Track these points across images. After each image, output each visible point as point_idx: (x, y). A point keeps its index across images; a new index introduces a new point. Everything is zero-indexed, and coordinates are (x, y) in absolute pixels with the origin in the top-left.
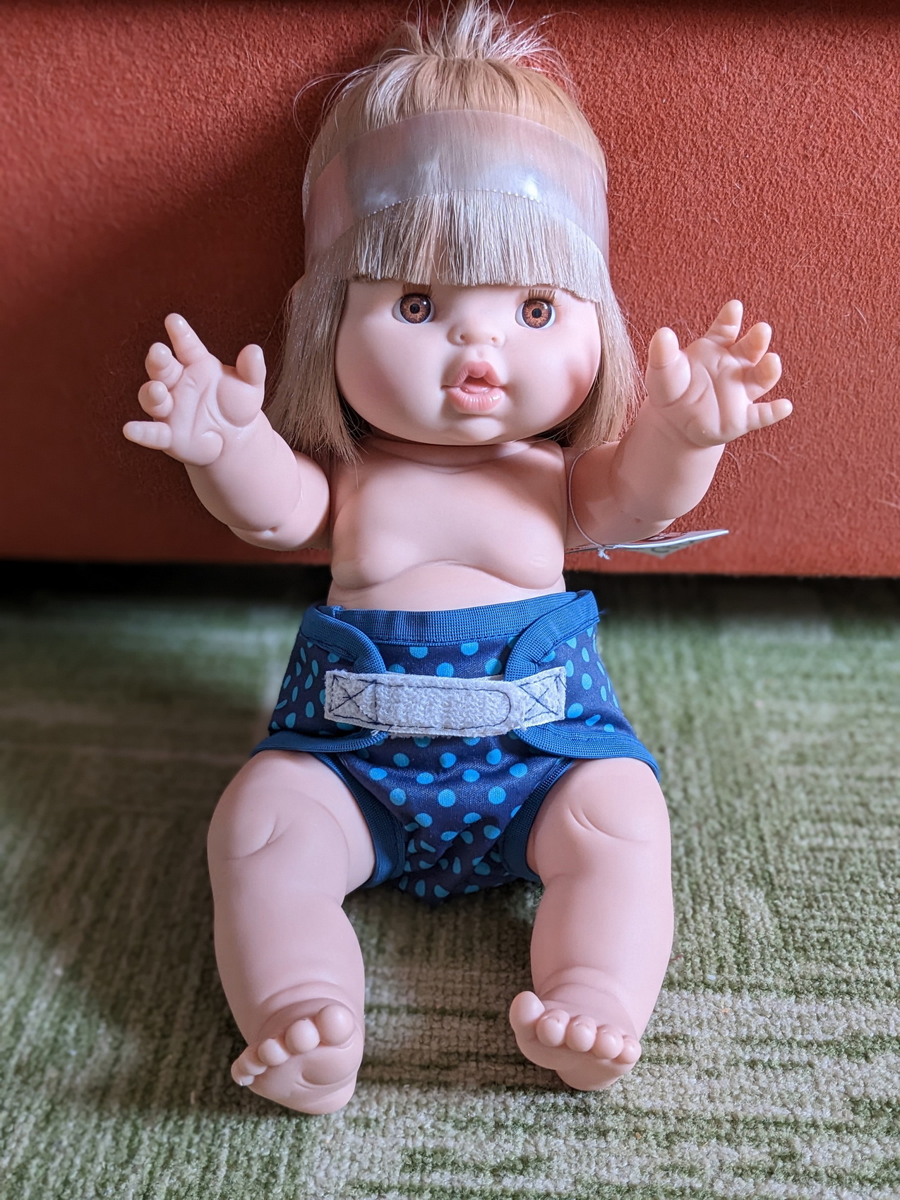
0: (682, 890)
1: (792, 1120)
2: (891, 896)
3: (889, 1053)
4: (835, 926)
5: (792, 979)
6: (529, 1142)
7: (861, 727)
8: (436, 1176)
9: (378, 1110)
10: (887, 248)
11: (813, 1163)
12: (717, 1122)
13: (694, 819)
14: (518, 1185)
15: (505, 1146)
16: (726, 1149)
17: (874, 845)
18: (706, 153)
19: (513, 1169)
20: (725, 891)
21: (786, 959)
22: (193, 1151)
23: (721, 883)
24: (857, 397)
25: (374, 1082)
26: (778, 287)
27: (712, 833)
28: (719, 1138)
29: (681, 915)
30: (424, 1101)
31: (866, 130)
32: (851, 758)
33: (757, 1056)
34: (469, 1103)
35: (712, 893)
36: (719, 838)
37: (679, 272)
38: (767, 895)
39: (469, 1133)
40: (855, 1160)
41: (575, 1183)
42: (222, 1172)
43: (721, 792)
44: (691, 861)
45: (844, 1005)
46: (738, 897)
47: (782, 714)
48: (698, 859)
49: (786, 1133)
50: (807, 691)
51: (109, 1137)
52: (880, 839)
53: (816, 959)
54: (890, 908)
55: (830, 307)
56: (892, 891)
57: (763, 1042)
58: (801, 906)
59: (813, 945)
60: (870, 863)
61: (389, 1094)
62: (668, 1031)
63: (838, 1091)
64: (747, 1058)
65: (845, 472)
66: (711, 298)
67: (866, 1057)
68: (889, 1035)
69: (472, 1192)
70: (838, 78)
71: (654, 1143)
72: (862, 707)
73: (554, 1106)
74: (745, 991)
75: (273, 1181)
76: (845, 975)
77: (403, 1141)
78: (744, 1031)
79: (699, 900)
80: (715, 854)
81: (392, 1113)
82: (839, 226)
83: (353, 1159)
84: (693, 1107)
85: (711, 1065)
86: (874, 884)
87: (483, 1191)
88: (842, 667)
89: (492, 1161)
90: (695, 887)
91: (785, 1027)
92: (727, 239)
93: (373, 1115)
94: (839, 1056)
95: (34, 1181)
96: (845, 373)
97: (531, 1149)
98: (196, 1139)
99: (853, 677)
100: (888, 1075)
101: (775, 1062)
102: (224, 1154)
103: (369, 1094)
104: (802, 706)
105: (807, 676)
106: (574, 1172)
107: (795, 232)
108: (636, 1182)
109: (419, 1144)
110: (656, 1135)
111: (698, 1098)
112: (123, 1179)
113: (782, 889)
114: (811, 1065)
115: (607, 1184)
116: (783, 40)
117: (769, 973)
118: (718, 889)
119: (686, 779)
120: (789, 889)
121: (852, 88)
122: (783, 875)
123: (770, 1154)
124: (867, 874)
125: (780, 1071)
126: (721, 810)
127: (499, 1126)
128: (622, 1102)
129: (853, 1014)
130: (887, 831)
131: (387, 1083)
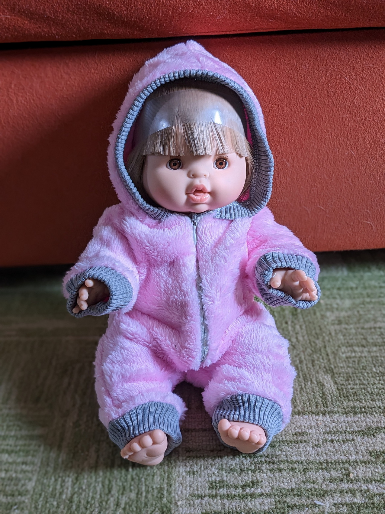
0: (300, 377)
1: (348, 461)
2: (378, 374)
3: (382, 433)
4: (358, 387)
5: (344, 408)
6: (253, 476)
7: (361, 308)
8: (221, 490)
9: (197, 468)
10: (361, 127)
11: (357, 476)
12: (321, 463)
13: (301, 349)
14: (252, 491)
15: (245, 478)
16: (326, 474)
17: (370, 354)
18: (290, 97)
19: (249, 486)
20: (316, 376)
21: (341, 401)
22: (132, 488)
23: (314, 373)
24: (352, 183)
25: (194, 458)
26: (320, 144)
27: (309, 354)
28: (322, 469)
29: (300, 387)
30: (213, 463)
31: (350, 84)
32: (359, 320)
33: (334, 438)
34: (230, 463)
35: (311, 377)
36: (312, 356)
37: (282, 142)
38: (332, 377)
39: (231, 474)
40: (372, 473)
41: (272, 489)
42: (144, 494)
43: (310, 337)
44: (302, 366)
45: (364, 416)
46: (321, 378)
47: (331, 305)
48: (304, 365)
49: (346, 465)
50: (340, 295)
51: (100, 485)
52: (372, 352)
53: (352, 400)
54: (378, 378)
55: (340, 150)
56: (378, 372)
57: (335, 433)
58: (345, 380)
59: (350, 395)
60: (369, 361)
61: (200, 461)
62: (300, 431)
63: (364, 449)
64: (330, 439)
65: (349, 212)
66: (295, 150)
67: (374, 436)
68: (381, 427)
69: (235, 495)
70: (339, 66)
71: (299, 473)
72: (361, 300)
73: (261, 461)
74: (326, 414)
75: (162, 496)
76: (364, 405)
77: (208, 479)
78: (328, 429)
79: (306, 380)
80: (311, 362)
81: (202, 468)
82: (342, 121)
83: (190, 486)
84: (312, 459)
85: (317, 443)
86: (371, 369)
87: (239, 495)
88: (352, 284)
89: (241, 483)
90: (304, 376)
91: (343, 426)
92: (300, 128)
93: (195, 469)
94: (364, 436)
95: (76, 502)
96: (347, 175)
97: (255, 478)
98: (133, 483)
99: (357, 288)
100: (382, 441)
101: (341, 440)
102: (144, 488)
103: (193, 462)
104: (338, 301)
105: (339, 289)
106: (271, 485)
107: (326, 124)
108: (294, 487)
109: (213, 479)
110: (299, 470)
111: (313, 455)
112: (108, 500)
113: (337, 374)
114: (353, 440)
115: (284, 489)
116: (317, 53)
117: (335, 407)
118: (313, 376)
119: (297, 333)
120: (340, 374)
121: (344, 69)
122: (337, 369)
123: (341, 474)
124: (368, 366)
125: (342, 443)
126: (311, 345)
127: (242, 470)
128: (286, 459)
129: (368, 420)
130: (375, 349)
131: (199, 457)
